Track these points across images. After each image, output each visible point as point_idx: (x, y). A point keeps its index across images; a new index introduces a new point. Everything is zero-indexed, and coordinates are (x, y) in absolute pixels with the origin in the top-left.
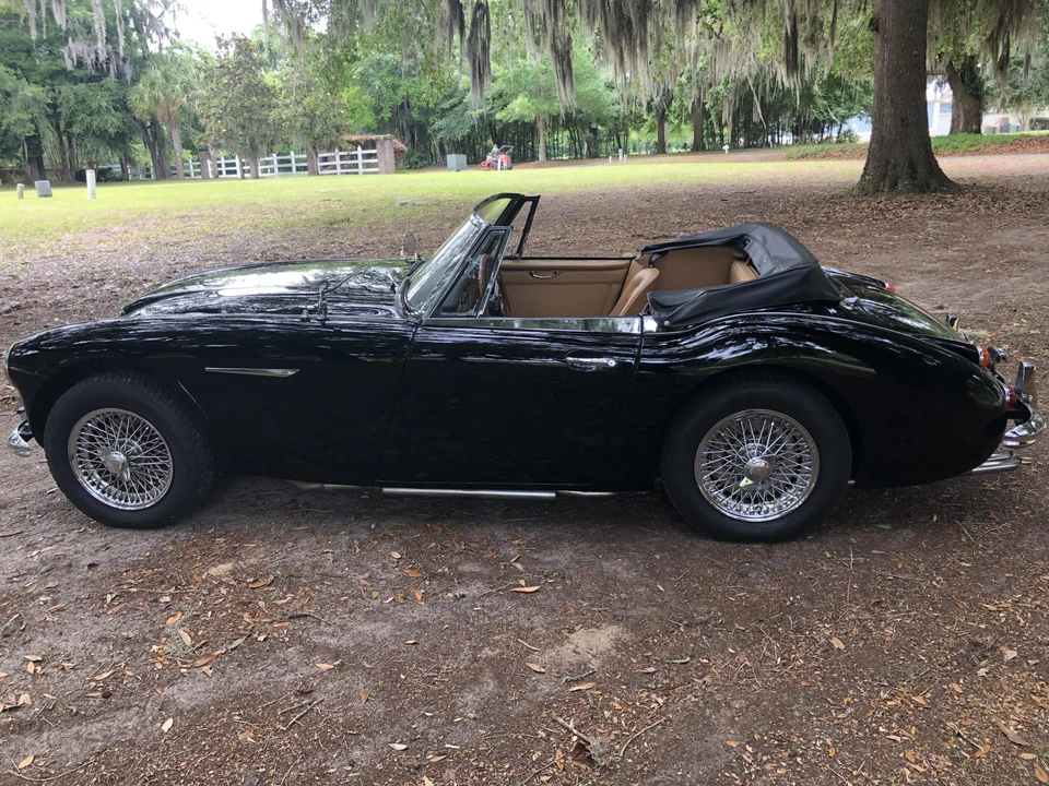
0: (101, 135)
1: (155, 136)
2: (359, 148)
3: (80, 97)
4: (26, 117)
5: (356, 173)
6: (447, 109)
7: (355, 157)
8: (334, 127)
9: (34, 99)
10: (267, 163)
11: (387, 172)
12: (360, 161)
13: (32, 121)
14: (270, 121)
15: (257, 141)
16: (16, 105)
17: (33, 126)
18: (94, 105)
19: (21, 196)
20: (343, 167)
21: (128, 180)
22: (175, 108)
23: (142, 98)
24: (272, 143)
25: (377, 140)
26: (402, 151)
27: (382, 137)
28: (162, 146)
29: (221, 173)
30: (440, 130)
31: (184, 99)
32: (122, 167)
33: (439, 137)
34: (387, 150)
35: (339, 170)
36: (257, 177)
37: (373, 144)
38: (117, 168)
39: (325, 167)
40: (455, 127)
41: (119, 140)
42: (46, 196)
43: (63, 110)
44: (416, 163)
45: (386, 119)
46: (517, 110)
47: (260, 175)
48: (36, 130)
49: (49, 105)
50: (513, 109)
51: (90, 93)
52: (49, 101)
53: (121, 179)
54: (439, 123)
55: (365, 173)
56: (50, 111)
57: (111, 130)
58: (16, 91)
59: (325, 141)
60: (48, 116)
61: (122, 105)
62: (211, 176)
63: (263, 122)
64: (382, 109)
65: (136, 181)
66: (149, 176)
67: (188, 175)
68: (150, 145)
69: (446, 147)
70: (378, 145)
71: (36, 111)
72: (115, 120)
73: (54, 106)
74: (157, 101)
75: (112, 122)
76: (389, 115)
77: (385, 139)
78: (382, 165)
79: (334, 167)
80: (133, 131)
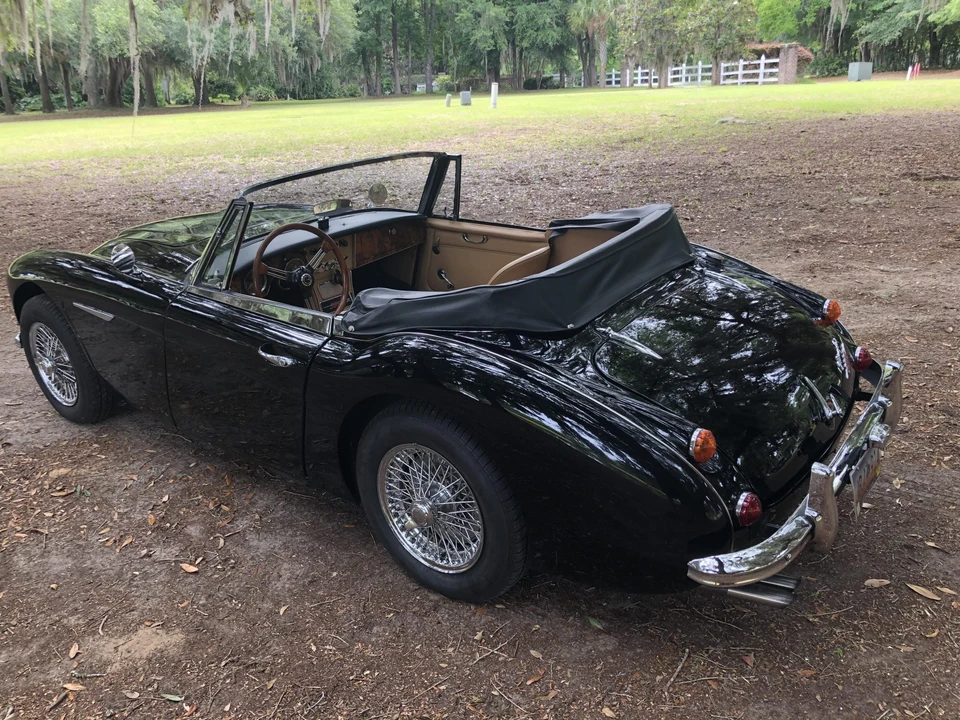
0: (544, 48)
1: (588, 46)
2: (763, 57)
3: (531, 15)
4: (489, 34)
5: (757, 83)
6: (879, 11)
7: (757, 67)
8: (737, 36)
9: (496, 18)
10: (676, 73)
11: (786, 82)
12: (762, 70)
13: (493, 37)
14: (677, 33)
15: (665, 51)
16: (483, 24)
17: (492, 42)
18: (540, 22)
19: (448, 104)
20: (745, 76)
21: (563, 87)
22: (604, 22)
23: (578, 15)
24: (678, 54)
25: (782, 48)
26: (808, 60)
27: (787, 45)
28: (592, 57)
29: (635, 82)
30: (867, 34)
31: (612, 14)
32: (561, 77)
33: (864, 41)
34: (791, 58)
35: (740, 80)
36: (666, 86)
37: (776, 52)
38: (557, 77)
39: (728, 77)
40: (885, 30)
41: (558, 52)
42: (466, 104)
43: (517, 27)
44: (835, 70)
45: (809, 24)
46: (953, 11)
47: (669, 84)
48: (495, 46)
49: (507, 23)
50: (950, 11)
51: (539, 12)
52: (508, 20)
53: (559, 87)
54: (870, 26)
55: (764, 83)
56: (507, 28)
57: (551, 44)
58: (484, 12)
59: (727, 51)
60: (505, 32)
61: (562, 21)
62: (628, 85)
63: (671, 33)
64: (807, 13)
65: (571, 88)
66: (580, 84)
67: (609, 83)
68: (582, 56)
69: (872, 52)
70: (781, 54)
71: (496, 28)
72: (555, 35)
73: (510, 24)
74: (590, 16)
75: (553, 36)
76: (813, 19)
77: (790, 47)
78: (782, 75)
79: (736, 77)
80: (570, 43)
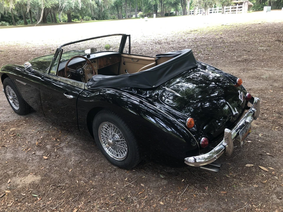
0: (170, 4)
1: (184, 3)
2: (238, 5)
5: (235, 13)
7: (235, 8)
10: (210, 10)
11: (245, 13)
12: (237, 9)
13: (155, 1)
21: (177, 15)
24: (211, 5)
25: (243, 2)
26: (251, 6)
28: (185, 6)
29: (198, 13)
32: (176, 12)
34: (246, 5)
37: (241, 3)
38: (174, 12)
39: (226, 11)
41: (175, 5)
42: (146, 21)
44: (260, 9)
47: (209, 14)
48: (156, 3)
53: (175, 15)
55: (238, 13)
57: (173, 2)
62: (196, 14)
65: (179, 16)
66: (182, 14)
67: (190, 14)
68: (182, 6)
70: (243, 4)
77: (246, 2)
78: (243, 10)
79: (229, 11)
80: (179, 2)
